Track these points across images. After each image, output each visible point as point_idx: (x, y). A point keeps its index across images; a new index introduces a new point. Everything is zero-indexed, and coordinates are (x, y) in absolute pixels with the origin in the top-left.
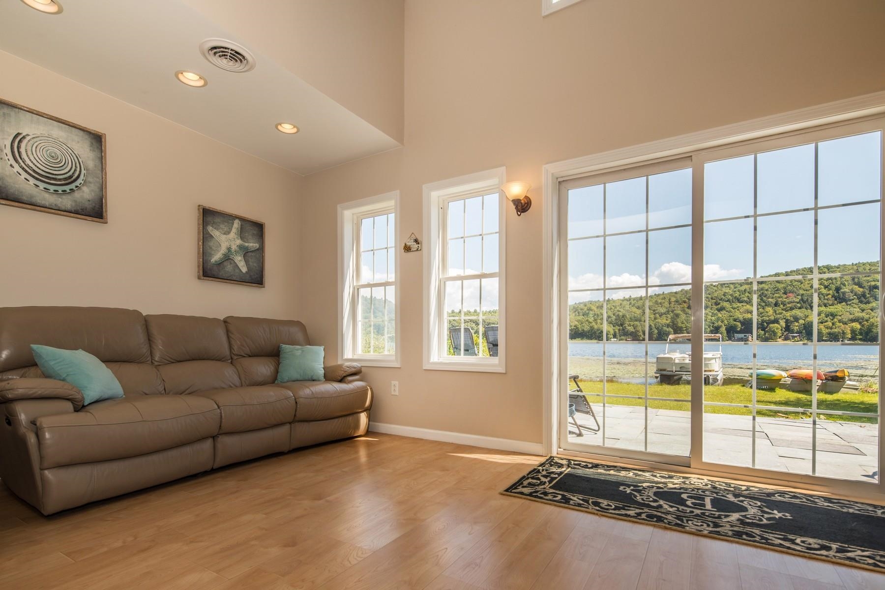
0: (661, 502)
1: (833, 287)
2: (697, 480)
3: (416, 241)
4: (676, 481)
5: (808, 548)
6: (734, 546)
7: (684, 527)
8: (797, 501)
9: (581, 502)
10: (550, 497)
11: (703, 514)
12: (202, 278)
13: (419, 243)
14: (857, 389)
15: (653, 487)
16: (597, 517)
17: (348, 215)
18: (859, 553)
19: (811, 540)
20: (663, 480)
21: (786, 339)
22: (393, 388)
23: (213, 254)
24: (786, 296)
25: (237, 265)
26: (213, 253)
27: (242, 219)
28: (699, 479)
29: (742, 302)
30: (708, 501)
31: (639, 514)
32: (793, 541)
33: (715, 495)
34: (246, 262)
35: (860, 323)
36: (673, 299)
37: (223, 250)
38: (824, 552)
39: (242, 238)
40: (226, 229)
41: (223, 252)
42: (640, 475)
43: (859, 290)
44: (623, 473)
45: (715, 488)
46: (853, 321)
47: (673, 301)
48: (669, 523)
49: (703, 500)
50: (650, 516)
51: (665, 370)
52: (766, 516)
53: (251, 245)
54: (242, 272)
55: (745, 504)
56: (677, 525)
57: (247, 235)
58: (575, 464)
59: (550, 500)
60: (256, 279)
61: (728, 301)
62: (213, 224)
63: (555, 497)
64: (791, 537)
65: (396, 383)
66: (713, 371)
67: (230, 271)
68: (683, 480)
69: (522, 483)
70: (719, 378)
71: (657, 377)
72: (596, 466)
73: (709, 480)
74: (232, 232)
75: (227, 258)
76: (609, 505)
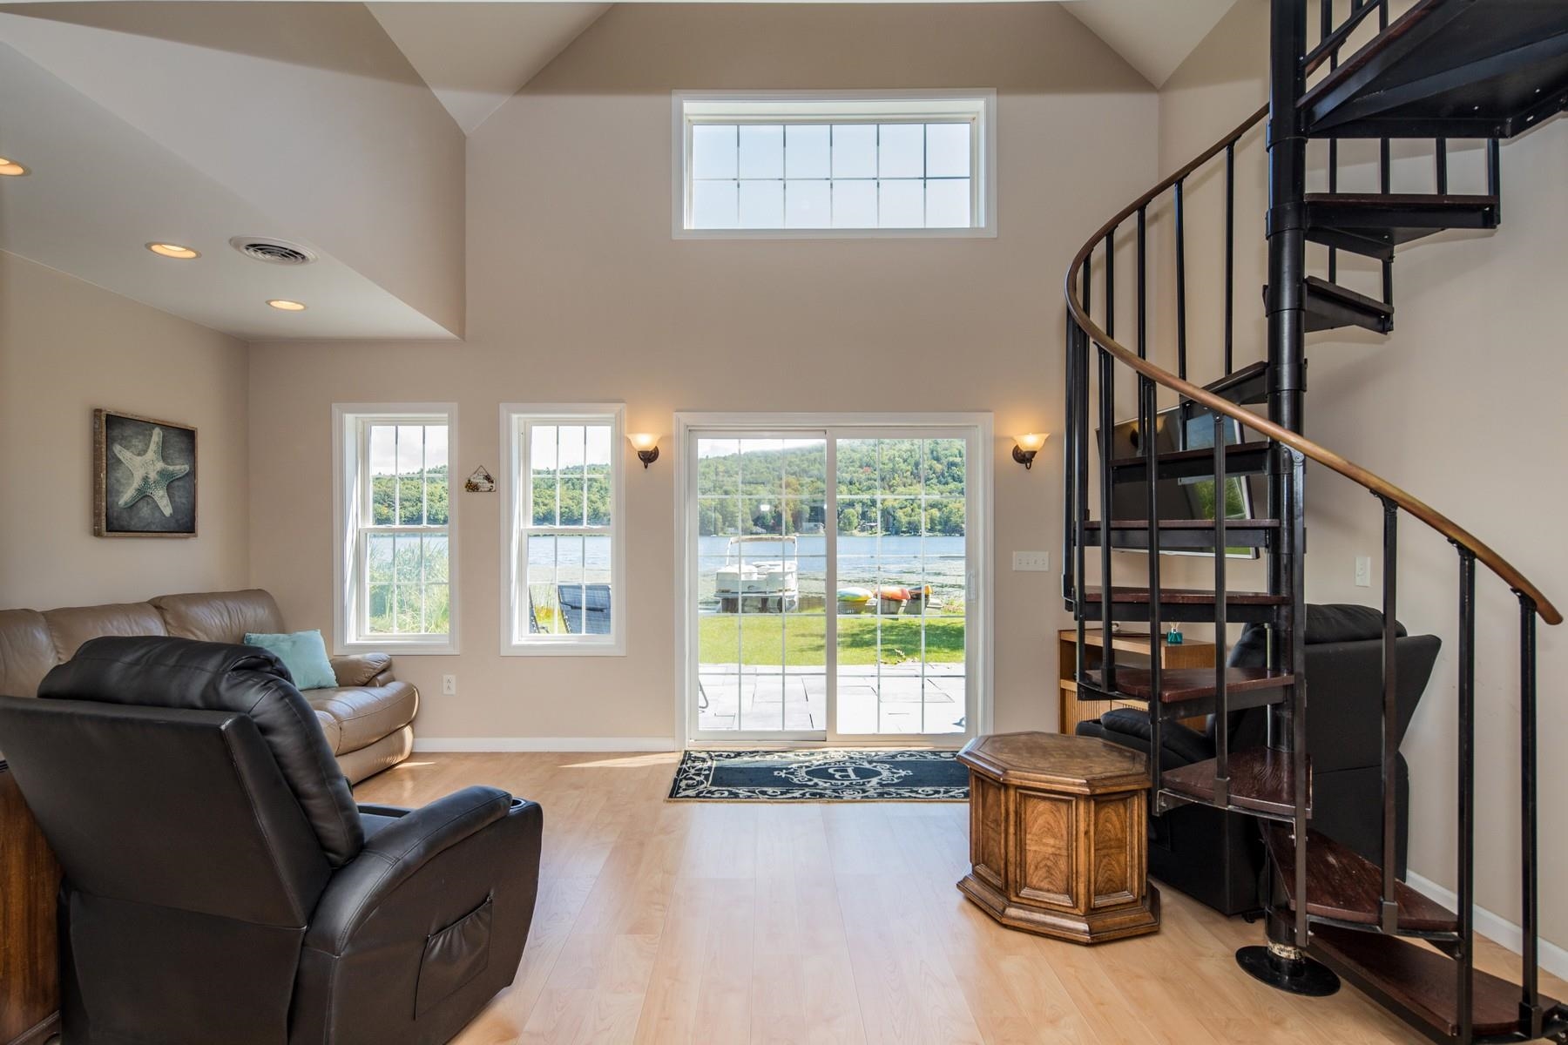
0: (816, 780)
1: (912, 461)
2: (836, 753)
3: (488, 478)
4: (818, 758)
5: (927, 795)
6: (880, 804)
7: (842, 798)
8: (913, 759)
9: (749, 794)
10: (717, 795)
11: (851, 783)
12: (105, 534)
13: (492, 482)
14: (939, 608)
15: (801, 767)
16: (770, 805)
17: (351, 421)
18: (957, 791)
19: (928, 789)
20: (807, 758)
21: (863, 530)
22: (445, 685)
23: (122, 492)
24: (862, 471)
25: (158, 506)
26: (121, 490)
27: (166, 427)
28: (836, 751)
29: (811, 477)
30: (850, 771)
31: (804, 795)
32: (917, 792)
33: (854, 765)
34: (171, 497)
35: (940, 510)
36: (721, 468)
37: (136, 483)
38: (936, 796)
39: (164, 459)
40: (140, 446)
41: (137, 487)
42: (785, 757)
43: (938, 467)
44: (768, 757)
45: (852, 758)
46: (932, 506)
47: (722, 470)
48: (830, 797)
49: (846, 771)
50: (813, 795)
51: (728, 592)
52: (896, 776)
53: (178, 467)
54: (164, 516)
55: (878, 769)
56: (836, 797)
57: (171, 451)
58: (716, 756)
59: (719, 798)
60: (185, 525)
61: (794, 474)
62: (121, 439)
63: (722, 794)
64: (915, 789)
65: (453, 678)
66: (790, 590)
67: (147, 516)
68: (824, 755)
69: (679, 787)
70: (796, 599)
71: (717, 603)
72: (738, 754)
73: (845, 752)
74: (150, 450)
75: (143, 495)
76: (774, 792)
